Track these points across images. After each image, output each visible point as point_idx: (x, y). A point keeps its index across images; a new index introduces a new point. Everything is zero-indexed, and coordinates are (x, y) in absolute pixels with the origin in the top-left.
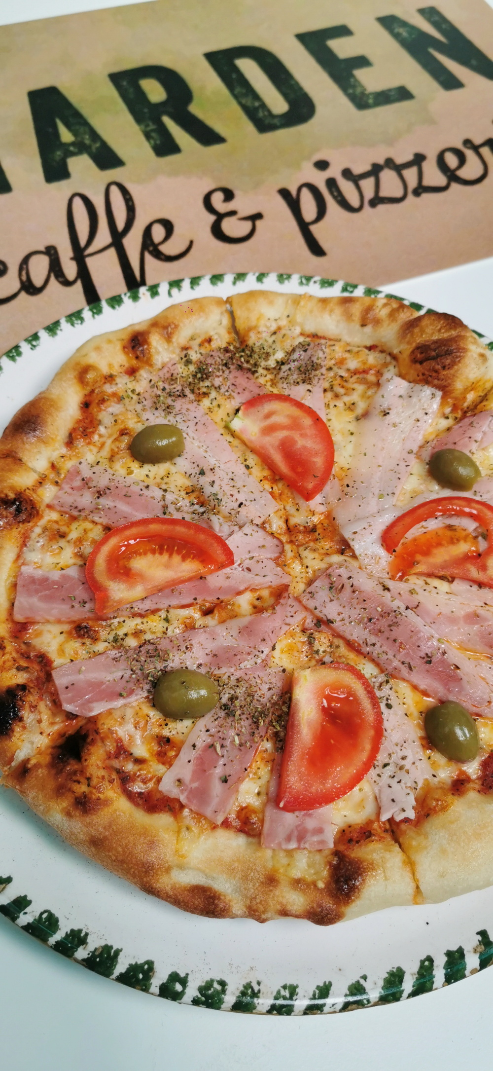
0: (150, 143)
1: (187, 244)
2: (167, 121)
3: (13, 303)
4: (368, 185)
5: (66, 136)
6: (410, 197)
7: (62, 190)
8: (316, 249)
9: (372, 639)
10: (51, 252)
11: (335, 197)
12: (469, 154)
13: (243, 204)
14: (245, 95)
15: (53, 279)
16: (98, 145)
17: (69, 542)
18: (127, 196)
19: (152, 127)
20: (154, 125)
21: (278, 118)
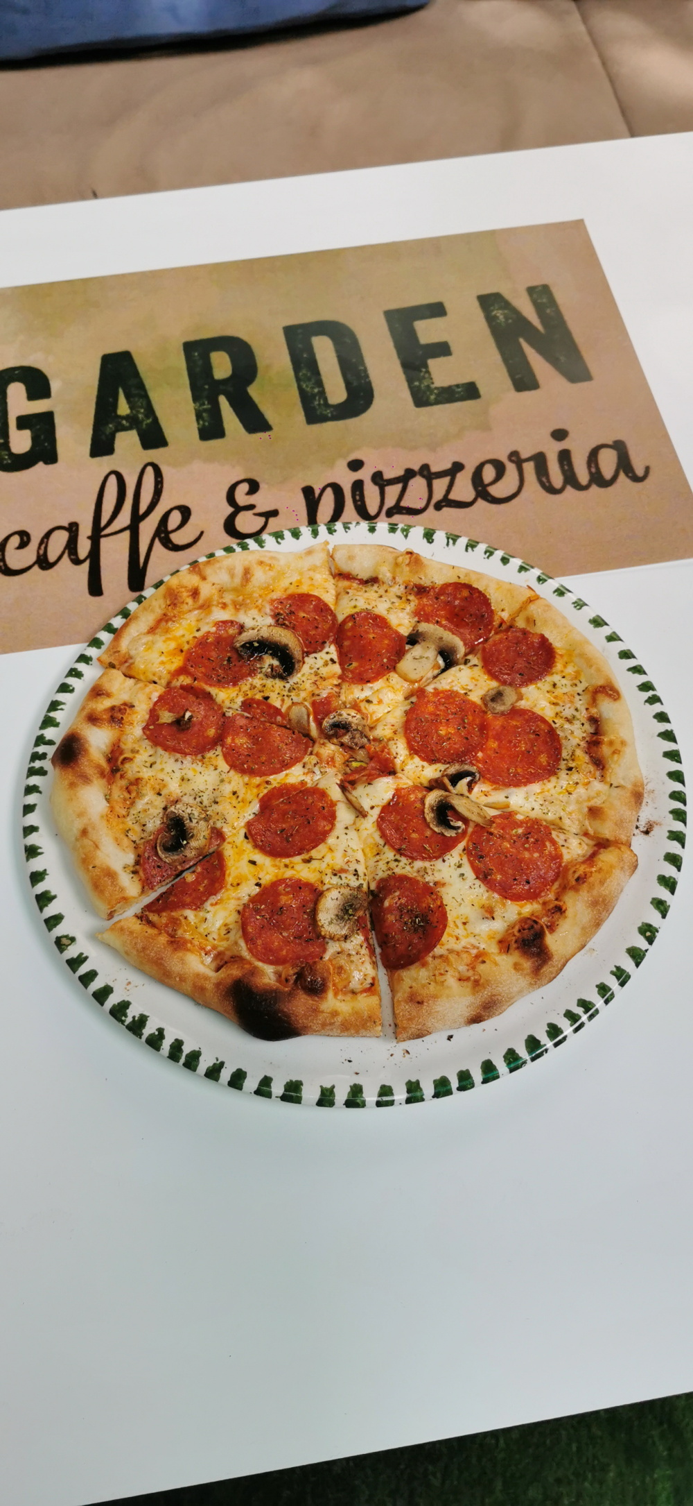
0: (198, 423)
1: (199, 533)
2: (223, 402)
3: (25, 575)
4: (392, 492)
5: (123, 408)
6: (431, 508)
7: (105, 464)
10: (73, 529)
11: (355, 501)
12: (511, 469)
13: (262, 501)
14: (309, 379)
15: (66, 556)
16: (149, 421)
18: (159, 479)
19: (205, 407)
20: (209, 403)
21: (332, 409)
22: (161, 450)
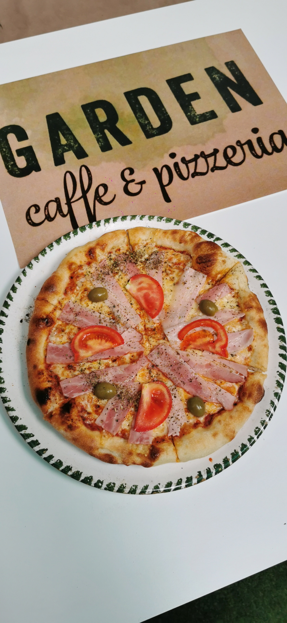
0: (99, 144)
1: (114, 196)
2: (106, 132)
3: (42, 225)
4: (192, 165)
5: (63, 141)
6: (210, 171)
7: (62, 169)
8: (167, 199)
9: (171, 373)
10: (57, 200)
11: (177, 172)
12: (238, 148)
13: (138, 177)
14: (142, 117)
15: (58, 213)
16: (77, 145)
17: (65, 333)
18: (89, 173)
19: (100, 136)
20: (101, 134)
21: (156, 130)
22: (86, 159)
